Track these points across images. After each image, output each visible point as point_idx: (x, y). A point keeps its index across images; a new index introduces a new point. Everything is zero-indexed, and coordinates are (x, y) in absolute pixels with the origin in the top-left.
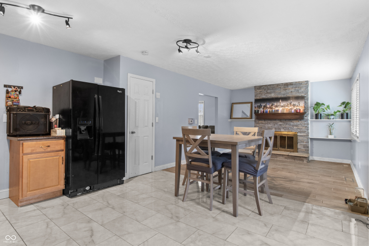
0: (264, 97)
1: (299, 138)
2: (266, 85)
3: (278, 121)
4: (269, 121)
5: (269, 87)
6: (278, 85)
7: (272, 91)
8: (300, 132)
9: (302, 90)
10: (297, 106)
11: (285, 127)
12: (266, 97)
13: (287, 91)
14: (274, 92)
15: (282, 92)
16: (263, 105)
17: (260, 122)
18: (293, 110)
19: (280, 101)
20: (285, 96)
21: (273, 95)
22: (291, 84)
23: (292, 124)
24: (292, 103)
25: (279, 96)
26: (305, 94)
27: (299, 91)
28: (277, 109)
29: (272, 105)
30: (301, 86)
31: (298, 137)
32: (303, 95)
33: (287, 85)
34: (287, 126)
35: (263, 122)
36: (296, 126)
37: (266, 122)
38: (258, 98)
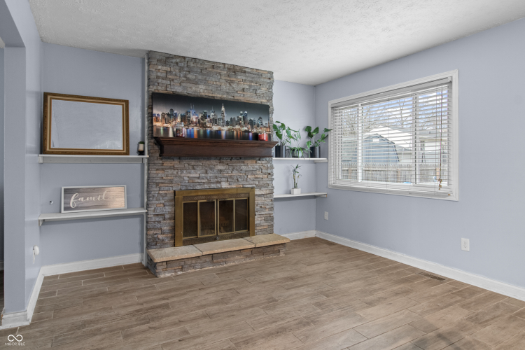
0: (178, 89)
1: (258, 201)
2: (184, 57)
3: (214, 162)
4: (193, 162)
5: (191, 64)
6: (214, 65)
7: (200, 77)
8: (260, 187)
9: (264, 89)
10: (258, 126)
11: (231, 177)
12: (185, 92)
13: (234, 85)
14: (206, 82)
15: (223, 87)
16: (179, 111)
17: (168, 163)
18: (251, 134)
19: (223, 109)
20: (230, 98)
21: (201, 90)
22: (242, 70)
23: (244, 168)
24: (248, 118)
25: (218, 95)
26: (268, 101)
27: (258, 91)
28: (215, 128)
29: (205, 117)
30: (262, 80)
31: (256, 198)
32: (264, 101)
33: (234, 70)
34: (235, 173)
35: (176, 163)
36: (252, 172)
37: (185, 163)
38: (161, 89)
